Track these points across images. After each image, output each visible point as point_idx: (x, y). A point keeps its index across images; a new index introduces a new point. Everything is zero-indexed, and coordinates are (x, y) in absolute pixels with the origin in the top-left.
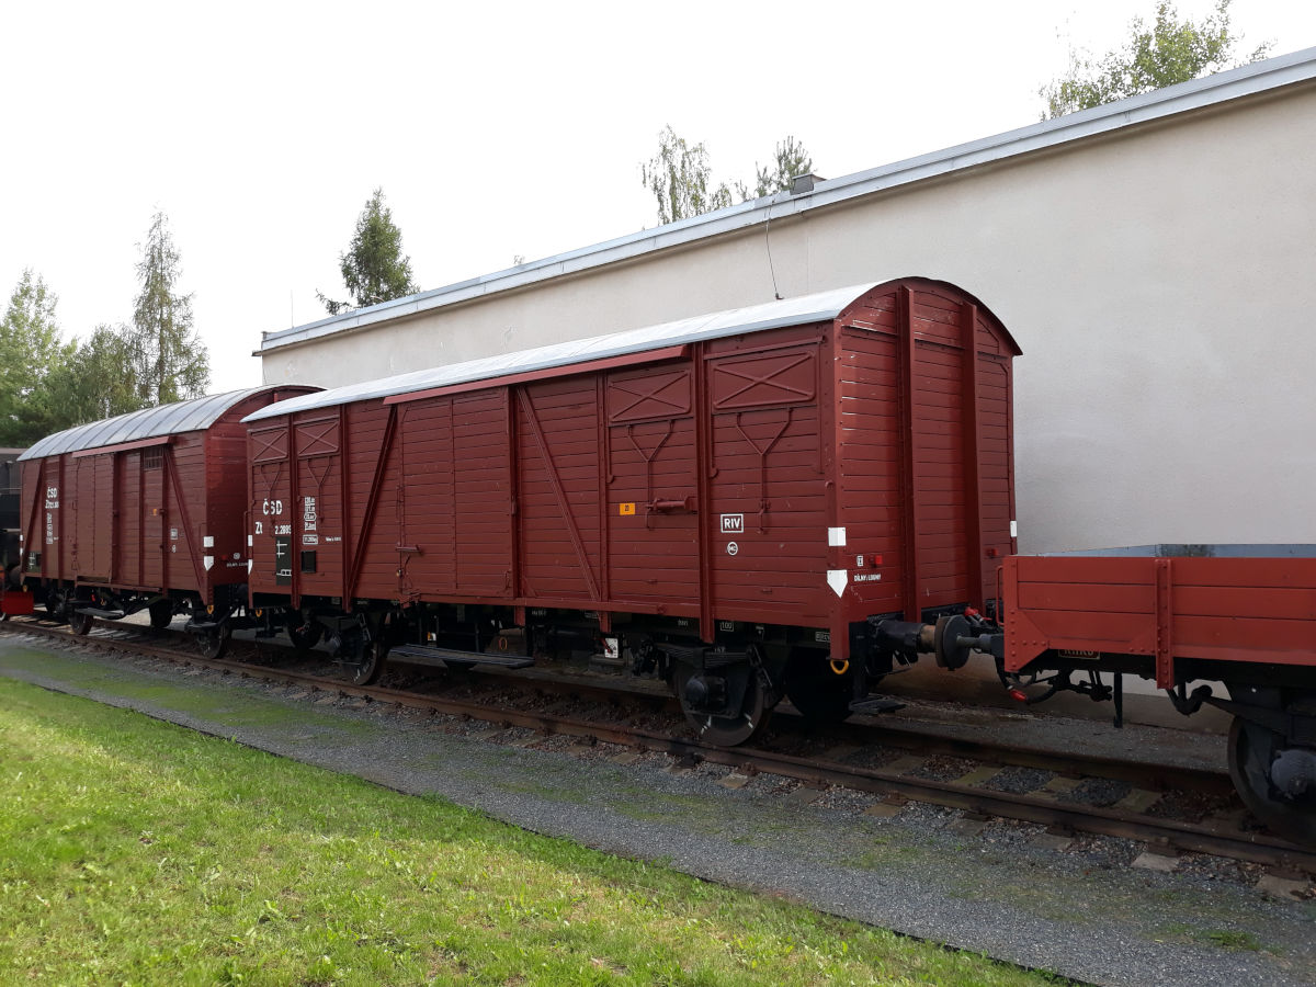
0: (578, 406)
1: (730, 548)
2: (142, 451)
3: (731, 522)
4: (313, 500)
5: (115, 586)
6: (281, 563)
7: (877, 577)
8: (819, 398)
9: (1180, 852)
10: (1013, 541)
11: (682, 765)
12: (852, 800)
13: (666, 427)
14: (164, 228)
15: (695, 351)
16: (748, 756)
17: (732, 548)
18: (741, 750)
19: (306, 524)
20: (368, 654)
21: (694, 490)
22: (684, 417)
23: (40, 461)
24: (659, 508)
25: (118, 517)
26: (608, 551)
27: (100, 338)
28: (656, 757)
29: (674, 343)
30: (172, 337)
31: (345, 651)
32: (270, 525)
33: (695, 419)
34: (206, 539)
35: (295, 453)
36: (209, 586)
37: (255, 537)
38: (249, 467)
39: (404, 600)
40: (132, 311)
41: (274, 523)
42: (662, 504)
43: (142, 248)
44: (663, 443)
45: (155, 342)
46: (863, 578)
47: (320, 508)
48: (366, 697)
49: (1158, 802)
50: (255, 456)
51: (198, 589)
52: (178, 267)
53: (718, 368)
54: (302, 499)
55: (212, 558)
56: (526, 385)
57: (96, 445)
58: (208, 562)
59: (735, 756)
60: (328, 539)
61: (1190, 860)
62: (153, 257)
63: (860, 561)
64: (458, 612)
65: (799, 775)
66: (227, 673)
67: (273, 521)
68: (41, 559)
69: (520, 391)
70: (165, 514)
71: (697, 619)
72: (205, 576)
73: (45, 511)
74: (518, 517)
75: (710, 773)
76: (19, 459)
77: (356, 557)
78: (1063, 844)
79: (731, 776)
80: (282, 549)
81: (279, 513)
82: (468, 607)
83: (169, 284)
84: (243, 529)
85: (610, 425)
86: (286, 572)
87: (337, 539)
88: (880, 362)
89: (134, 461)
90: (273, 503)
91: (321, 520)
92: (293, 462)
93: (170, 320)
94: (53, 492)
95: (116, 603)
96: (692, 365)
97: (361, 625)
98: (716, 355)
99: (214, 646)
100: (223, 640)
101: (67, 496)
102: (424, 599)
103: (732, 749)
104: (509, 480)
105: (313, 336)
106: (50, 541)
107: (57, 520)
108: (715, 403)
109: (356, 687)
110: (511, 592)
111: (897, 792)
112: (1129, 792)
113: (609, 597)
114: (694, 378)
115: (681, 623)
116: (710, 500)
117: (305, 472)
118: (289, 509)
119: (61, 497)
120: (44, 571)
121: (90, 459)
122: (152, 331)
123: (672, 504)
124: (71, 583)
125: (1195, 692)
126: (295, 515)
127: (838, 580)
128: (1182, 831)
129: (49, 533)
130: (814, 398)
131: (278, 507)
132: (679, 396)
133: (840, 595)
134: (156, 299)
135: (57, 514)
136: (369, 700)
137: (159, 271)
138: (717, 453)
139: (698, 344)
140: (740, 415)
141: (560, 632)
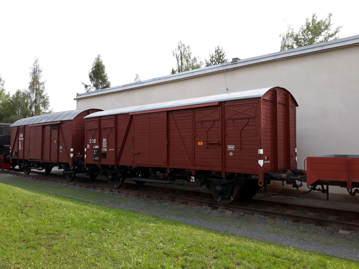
0: (186, 117)
1: (230, 154)
2: (51, 125)
3: (231, 147)
4: (106, 139)
5: (41, 161)
6: (95, 156)
7: (269, 162)
8: (257, 117)
9: (350, 230)
10: (296, 153)
11: (213, 209)
12: (262, 218)
13: (212, 123)
14: (38, 63)
15: (221, 104)
16: (231, 207)
17: (231, 154)
18: (229, 205)
19: (103, 146)
20: (119, 180)
21: (220, 139)
22: (218, 120)
23: (17, 127)
24: (210, 143)
25: (43, 143)
26: (194, 154)
27: (18, 93)
28: (205, 207)
29: (216, 101)
30: (39, 93)
31: (113, 180)
32: (92, 146)
33: (221, 121)
34: (71, 149)
35: (100, 126)
36: (72, 161)
37: (87, 149)
38: (86, 130)
39: (134, 166)
40: (29, 85)
41: (93, 145)
42: (211, 142)
43: (32, 68)
44: (211, 126)
45: (34, 94)
46: (266, 162)
47: (108, 141)
48: (118, 192)
49: (337, 218)
50: (87, 127)
51: (68, 162)
52: (41, 74)
53: (228, 108)
54: (102, 139)
55: (73, 154)
56: (171, 111)
57: (36, 123)
58: (72, 155)
59: (228, 207)
60: (110, 150)
61: (353, 232)
62: (34, 71)
63: (266, 158)
64: (150, 169)
65: (246, 212)
66: (75, 185)
67: (93, 144)
68: (17, 154)
69: (169, 113)
70: (58, 142)
71: (221, 172)
72: (71, 159)
73: (18, 141)
74: (168, 145)
75: (221, 211)
76: (10, 126)
77: (119, 154)
78: (320, 228)
79: (227, 212)
80: (95, 152)
81: (95, 142)
82: (152, 168)
83: (38, 79)
84: (84, 146)
85: (196, 122)
86: (97, 158)
87: (113, 150)
88: (269, 107)
89: (48, 128)
90: (93, 140)
91: (108, 144)
92: (100, 129)
93: (39, 89)
94: (21, 135)
95: (39, 166)
96: (221, 107)
97: (119, 173)
98: (227, 105)
99: (70, 178)
100: (73, 176)
101: (26, 136)
102: (140, 166)
103: (227, 205)
104: (166, 135)
105: (92, 95)
106: (20, 149)
107: (23, 143)
108: (227, 117)
109: (116, 189)
110: (166, 164)
111: (274, 215)
112: (329, 216)
113: (195, 166)
114: (221, 111)
115: (213, 173)
116: (225, 141)
117: (103, 132)
118: (98, 142)
119: (24, 137)
120: (18, 157)
121: (35, 127)
122: (34, 91)
123: (214, 142)
124: (27, 160)
125: (355, 190)
126: (100, 143)
127: (261, 162)
128: (350, 225)
129: (20, 147)
130: (255, 116)
131: (94, 141)
132: (216, 115)
133: (262, 166)
134: (35, 83)
135: (23, 141)
136: (119, 192)
137: (36, 75)
138: (227, 130)
139: (222, 102)
140: (234, 120)
141: (177, 175)
